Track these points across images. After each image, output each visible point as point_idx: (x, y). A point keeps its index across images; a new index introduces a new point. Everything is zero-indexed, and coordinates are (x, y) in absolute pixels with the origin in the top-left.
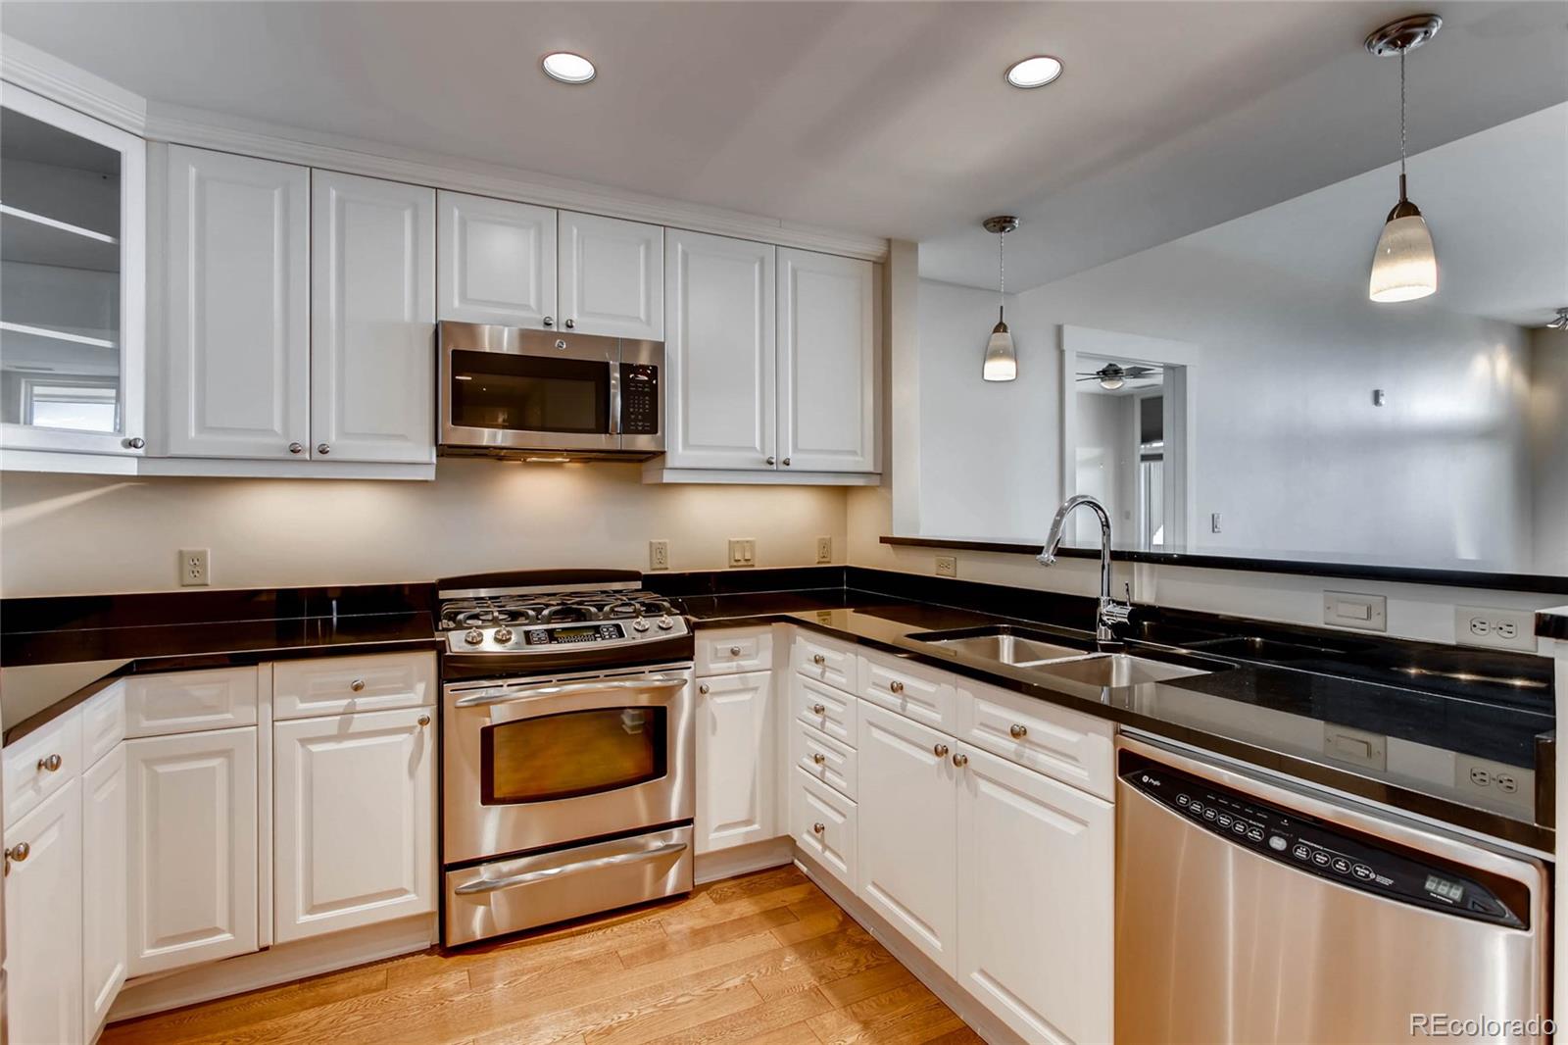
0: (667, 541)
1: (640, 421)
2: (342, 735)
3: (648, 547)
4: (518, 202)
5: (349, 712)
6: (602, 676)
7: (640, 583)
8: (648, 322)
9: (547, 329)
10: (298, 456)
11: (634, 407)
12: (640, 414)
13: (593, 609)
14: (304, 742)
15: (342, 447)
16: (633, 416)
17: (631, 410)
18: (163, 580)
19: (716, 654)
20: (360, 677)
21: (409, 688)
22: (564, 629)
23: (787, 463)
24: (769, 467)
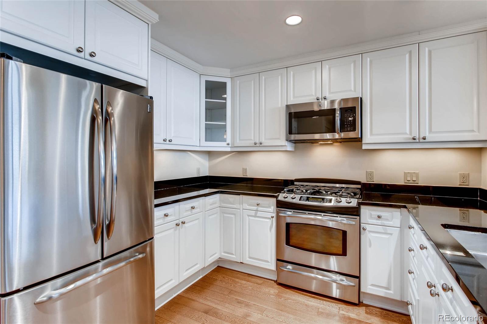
0: (374, 171)
1: (349, 127)
2: (255, 216)
3: (366, 172)
4: (304, 64)
5: (257, 211)
6: (322, 215)
7: (360, 186)
8: (355, 91)
9: (318, 101)
10: (256, 145)
11: (346, 123)
12: (349, 125)
13: (324, 192)
14: (248, 216)
15: (266, 143)
16: (346, 126)
17: (346, 124)
18: (239, 174)
19: (371, 216)
20: (259, 202)
21: (270, 207)
22: (312, 197)
23: (424, 139)
24: (414, 141)
